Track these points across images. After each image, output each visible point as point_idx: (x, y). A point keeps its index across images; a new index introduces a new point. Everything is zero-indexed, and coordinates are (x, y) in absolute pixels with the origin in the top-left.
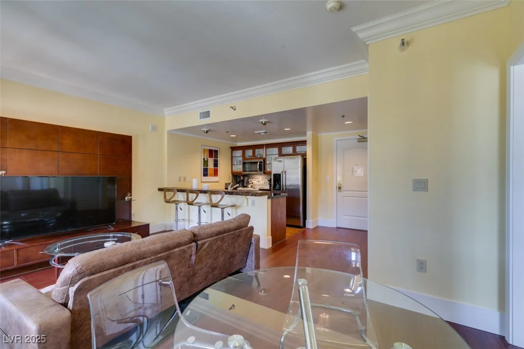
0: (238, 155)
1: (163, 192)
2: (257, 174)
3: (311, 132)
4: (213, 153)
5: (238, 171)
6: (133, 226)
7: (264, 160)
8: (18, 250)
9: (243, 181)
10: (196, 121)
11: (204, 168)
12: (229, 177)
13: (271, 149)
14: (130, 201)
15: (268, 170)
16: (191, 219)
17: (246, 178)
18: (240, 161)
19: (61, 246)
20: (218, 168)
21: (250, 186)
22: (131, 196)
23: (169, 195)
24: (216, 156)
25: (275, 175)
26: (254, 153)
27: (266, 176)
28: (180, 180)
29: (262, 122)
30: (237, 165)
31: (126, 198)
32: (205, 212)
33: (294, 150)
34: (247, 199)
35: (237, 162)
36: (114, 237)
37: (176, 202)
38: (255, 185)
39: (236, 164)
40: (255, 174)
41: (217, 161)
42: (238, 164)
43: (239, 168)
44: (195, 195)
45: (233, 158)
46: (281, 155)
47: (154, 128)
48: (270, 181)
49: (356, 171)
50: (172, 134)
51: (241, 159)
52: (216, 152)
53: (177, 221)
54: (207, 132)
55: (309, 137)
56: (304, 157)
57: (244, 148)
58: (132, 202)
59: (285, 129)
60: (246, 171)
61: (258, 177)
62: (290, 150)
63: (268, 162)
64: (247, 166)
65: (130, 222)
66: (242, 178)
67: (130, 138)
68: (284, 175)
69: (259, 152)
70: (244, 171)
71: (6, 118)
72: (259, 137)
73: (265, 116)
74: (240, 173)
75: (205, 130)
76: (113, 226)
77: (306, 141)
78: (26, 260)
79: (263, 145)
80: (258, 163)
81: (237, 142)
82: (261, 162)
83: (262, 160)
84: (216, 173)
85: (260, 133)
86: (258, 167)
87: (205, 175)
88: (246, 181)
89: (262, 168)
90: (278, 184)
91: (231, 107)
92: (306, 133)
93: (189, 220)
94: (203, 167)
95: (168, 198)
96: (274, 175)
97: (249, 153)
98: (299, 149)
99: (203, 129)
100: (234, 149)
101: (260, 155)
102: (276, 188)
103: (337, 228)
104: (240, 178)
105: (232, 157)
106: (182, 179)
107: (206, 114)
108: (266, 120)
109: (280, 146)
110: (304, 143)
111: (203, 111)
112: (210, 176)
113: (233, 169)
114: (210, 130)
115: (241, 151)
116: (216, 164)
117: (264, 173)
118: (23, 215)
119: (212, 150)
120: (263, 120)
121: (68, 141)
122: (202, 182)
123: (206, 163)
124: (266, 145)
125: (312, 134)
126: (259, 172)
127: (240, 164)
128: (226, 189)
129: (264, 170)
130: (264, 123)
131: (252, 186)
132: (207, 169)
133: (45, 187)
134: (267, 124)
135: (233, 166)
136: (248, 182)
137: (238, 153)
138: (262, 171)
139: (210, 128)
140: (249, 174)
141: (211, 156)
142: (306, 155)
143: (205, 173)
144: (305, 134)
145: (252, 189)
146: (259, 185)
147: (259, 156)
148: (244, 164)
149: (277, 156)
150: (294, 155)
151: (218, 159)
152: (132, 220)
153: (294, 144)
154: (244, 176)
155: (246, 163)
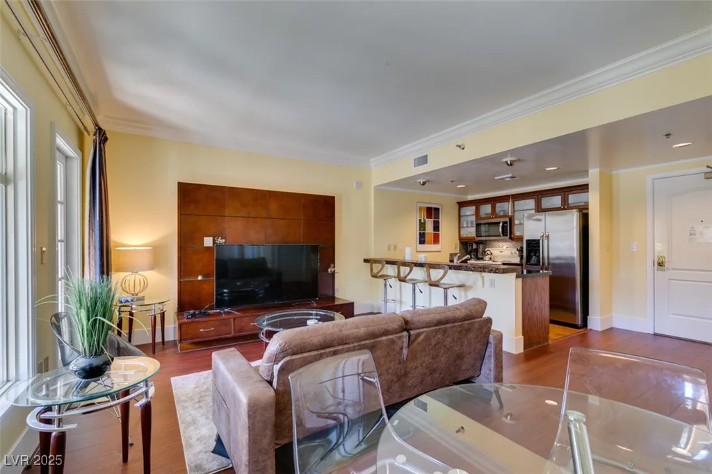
0: (468, 213)
1: (369, 264)
2: (498, 241)
3: (597, 170)
4: (432, 212)
5: (470, 236)
6: (336, 303)
7: (510, 219)
8: (234, 319)
9: (477, 250)
10: (410, 170)
11: (420, 233)
12: (456, 245)
13: (522, 202)
14: (333, 273)
15: (517, 233)
16: (403, 300)
17: (481, 246)
18: (472, 222)
19: (268, 320)
20: (440, 232)
21: (487, 258)
22: (334, 267)
23: (376, 267)
24: (437, 216)
25: (529, 242)
26: (494, 208)
27: (514, 243)
28: (389, 249)
29: (506, 162)
30: (467, 227)
31: (329, 270)
32: (421, 292)
33: (565, 201)
34: (483, 277)
35: (467, 223)
36: (317, 315)
37: (385, 277)
38: (496, 257)
39: (465, 226)
40: (496, 240)
41: (438, 222)
42: (469, 226)
43: (470, 232)
44: (408, 269)
45: (462, 219)
46: (539, 209)
47: (359, 185)
48: (521, 250)
49: (701, 234)
50: (379, 190)
51: (473, 218)
52: (437, 210)
53: (386, 301)
54: (424, 184)
55: (593, 177)
56: (584, 211)
57: (477, 203)
58: (336, 275)
59: (547, 169)
60: (481, 236)
61: (501, 244)
62: (556, 201)
63: (516, 222)
64: (483, 228)
65: (333, 298)
66: (474, 247)
67: (333, 198)
68: (546, 242)
69: (501, 207)
70: (477, 236)
71: (225, 187)
72: (502, 184)
73: (512, 152)
74: (474, 238)
75: (422, 181)
76: (316, 301)
77: (587, 185)
78: (241, 330)
79: (509, 196)
80: (501, 224)
81: (466, 194)
82: (505, 223)
83: (507, 220)
84: (436, 239)
85: (503, 179)
86: (501, 230)
87: (422, 240)
88: (481, 250)
89: (508, 230)
90: (535, 255)
91: (457, 146)
92: (588, 171)
93: (401, 302)
94: (418, 232)
95: (375, 271)
96: (527, 241)
97: (486, 209)
98: (573, 199)
99: (419, 181)
100: (462, 204)
101: (504, 211)
102: (532, 262)
103: (656, 335)
104: (472, 246)
105: (460, 216)
106: (392, 248)
107: (423, 160)
108: (512, 159)
109: (538, 196)
110: (584, 188)
111: (419, 156)
112: (428, 244)
113: (462, 234)
114: (428, 181)
115: (474, 208)
116: (436, 228)
117: (511, 238)
118: (238, 284)
119: (431, 208)
120: (508, 159)
121: (274, 206)
122: (417, 252)
123: (422, 225)
124: (513, 195)
125: (600, 172)
126: (503, 238)
127: (472, 227)
128: (452, 261)
129: (511, 234)
130: (509, 163)
131: (490, 259)
132: (424, 234)
133: (256, 256)
134: (516, 165)
135: (462, 229)
136: (484, 252)
137: (470, 211)
139: (428, 178)
140: (486, 241)
141: (429, 216)
142: (588, 209)
143: (423, 239)
144: (585, 173)
145: (490, 262)
146: (502, 257)
147: (502, 214)
148: (478, 225)
149: (533, 212)
150: (564, 209)
151: (440, 220)
152: (336, 296)
153: (564, 191)
154: (478, 243)
155: (480, 224)
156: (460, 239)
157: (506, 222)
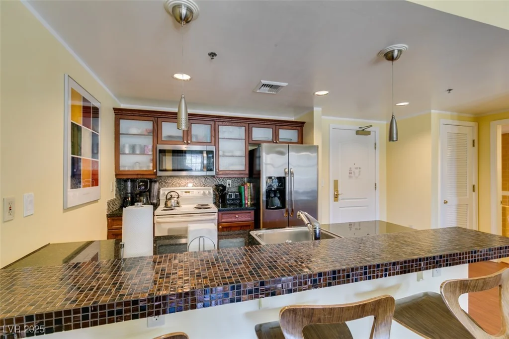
0: (137, 131)
3: (321, 110)
4: (90, 114)
5: (137, 168)
18: (143, 146)
20: (100, 160)
24: (96, 126)
30: (133, 153)
35: (133, 148)
39: (127, 151)
41: (97, 138)
42: (139, 152)
43: (140, 162)
49: (354, 172)
57: (156, 117)
61: (183, 181)
68: (292, 179)
69: (201, 131)
80: (205, 155)
83: (212, 148)
88: (154, 191)
89: (214, 164)
94: (70, 156)
97: (174, 129)
100: (122, 113)
105: (117, 134)
112: (84, 186)
113: (122, 163)
116: (95, 149)
117: (216, 173)
119: (88, 104)
122: (66, 211)
123: (76, 136)
129: (216, 168)
132: (79, 160)
135: (122, 157)
138: (211, 170)
143: (76, 175)
151: (99, 135)
155: (163, 152)
156: (116, 175)
157: (212, 152)
